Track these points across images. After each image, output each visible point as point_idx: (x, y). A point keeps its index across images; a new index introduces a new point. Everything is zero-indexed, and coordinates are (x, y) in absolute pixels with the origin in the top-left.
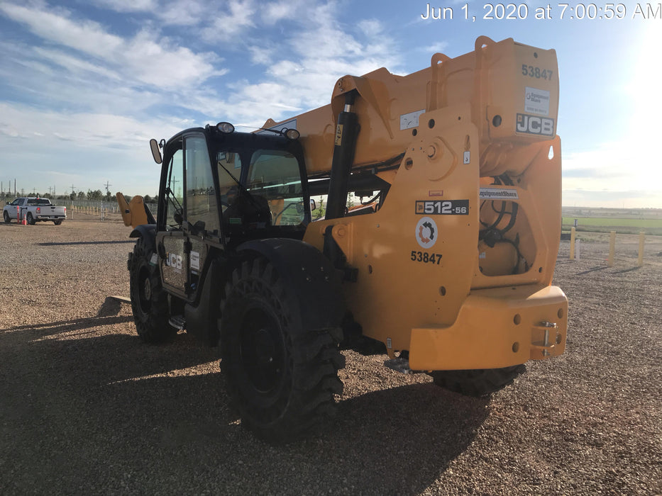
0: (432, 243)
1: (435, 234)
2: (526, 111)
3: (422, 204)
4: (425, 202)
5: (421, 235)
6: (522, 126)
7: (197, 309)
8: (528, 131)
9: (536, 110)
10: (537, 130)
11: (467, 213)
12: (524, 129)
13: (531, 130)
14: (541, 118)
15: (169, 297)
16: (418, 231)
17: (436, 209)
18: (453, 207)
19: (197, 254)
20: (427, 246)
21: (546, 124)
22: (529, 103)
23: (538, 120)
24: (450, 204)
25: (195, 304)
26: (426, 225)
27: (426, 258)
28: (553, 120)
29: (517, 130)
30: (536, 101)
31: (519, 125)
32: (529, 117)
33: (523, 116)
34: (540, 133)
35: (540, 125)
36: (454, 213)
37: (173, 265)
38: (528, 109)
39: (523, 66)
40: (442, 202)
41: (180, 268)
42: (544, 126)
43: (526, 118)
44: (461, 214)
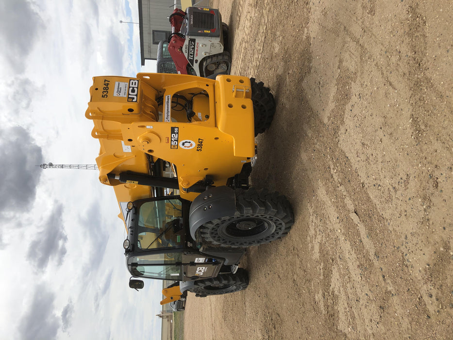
0: (192, 142)
1: (188, 141)
2: (126, 96)
3: (172, 146)
4: (171, 145)
5: (188, 147)
6: (133, 98)
7: (226, 259)
8: (136, 95)
9: (125, 90)
10: (136, 89)
11: (178, 128)
12: (135, 97)
13: (135, 93)
14: (130, 87)
15: (220, 273)
16: (186, 148)
17: (175, 140)
18: (175, 133)
19: (197, 259)
20: (194, 145)
21: (132, 84)
22: (122, 95)
23: (131, 89)
24: (173, 135)
25: (224, 260)
26: (183, 144)
27: (200, 145)
28: (130, 80)
29: (136, 101)
30: (121, 90)
31: (133, 100)
32: (129, 94)
33: (129, 98)
34: (137, 88)
35: (133, 88)
36: (178, 133)
37: (203, 271)
38: (125, 94)
39: (102, 97)
40: (172, 138)
41: (204, 268)
42: (134, 86)
43: (130, 96)
44: (178, 130)
